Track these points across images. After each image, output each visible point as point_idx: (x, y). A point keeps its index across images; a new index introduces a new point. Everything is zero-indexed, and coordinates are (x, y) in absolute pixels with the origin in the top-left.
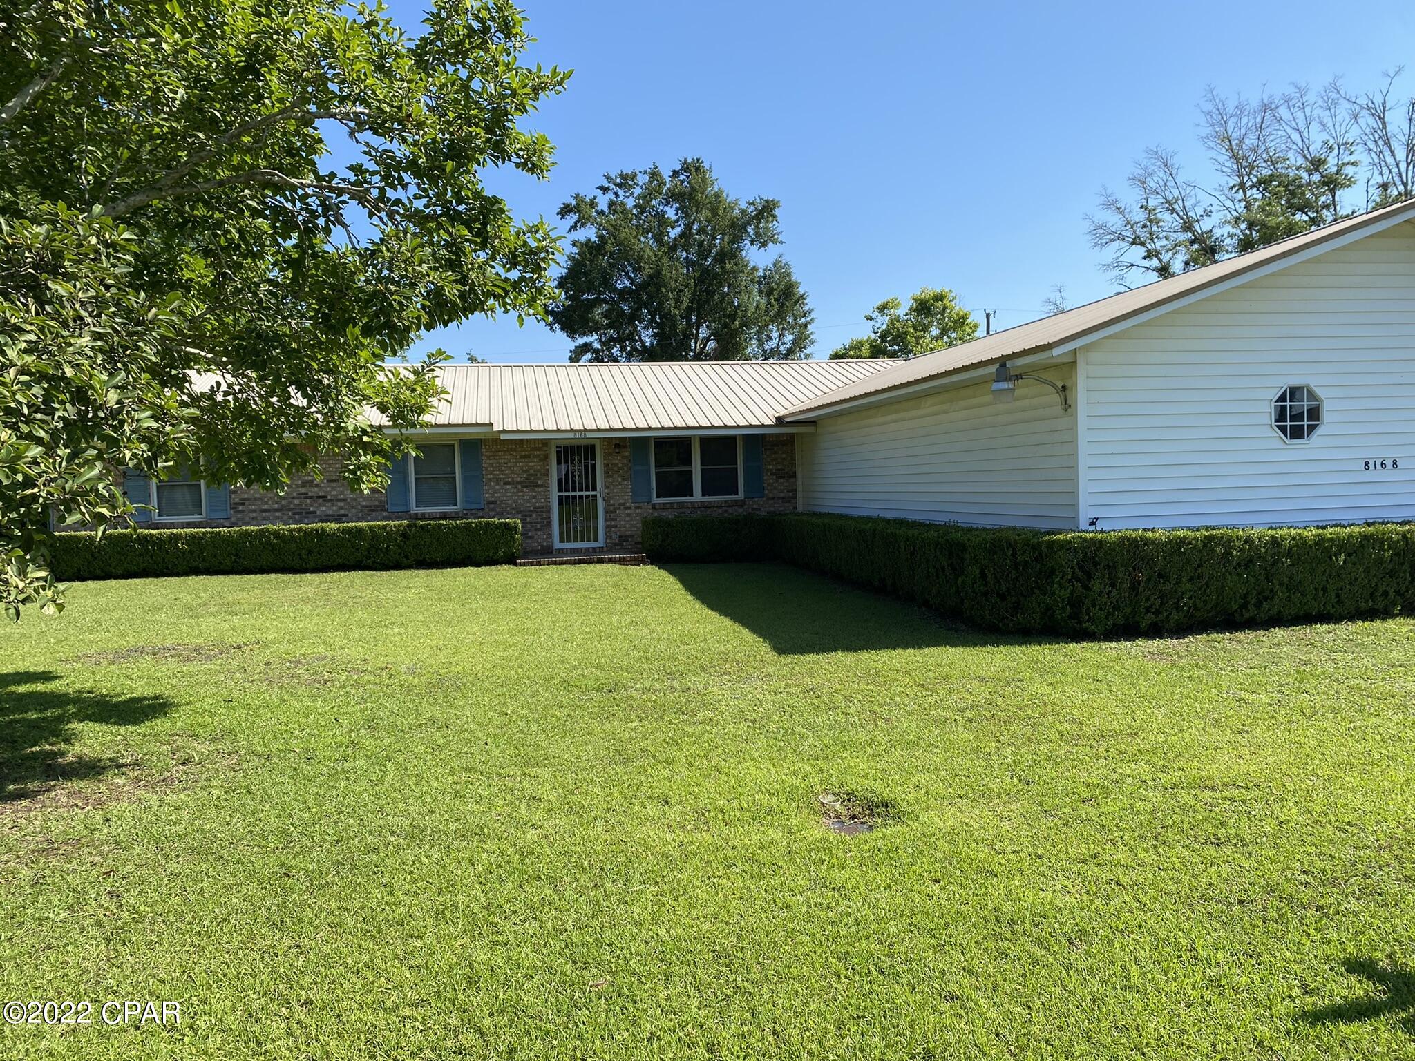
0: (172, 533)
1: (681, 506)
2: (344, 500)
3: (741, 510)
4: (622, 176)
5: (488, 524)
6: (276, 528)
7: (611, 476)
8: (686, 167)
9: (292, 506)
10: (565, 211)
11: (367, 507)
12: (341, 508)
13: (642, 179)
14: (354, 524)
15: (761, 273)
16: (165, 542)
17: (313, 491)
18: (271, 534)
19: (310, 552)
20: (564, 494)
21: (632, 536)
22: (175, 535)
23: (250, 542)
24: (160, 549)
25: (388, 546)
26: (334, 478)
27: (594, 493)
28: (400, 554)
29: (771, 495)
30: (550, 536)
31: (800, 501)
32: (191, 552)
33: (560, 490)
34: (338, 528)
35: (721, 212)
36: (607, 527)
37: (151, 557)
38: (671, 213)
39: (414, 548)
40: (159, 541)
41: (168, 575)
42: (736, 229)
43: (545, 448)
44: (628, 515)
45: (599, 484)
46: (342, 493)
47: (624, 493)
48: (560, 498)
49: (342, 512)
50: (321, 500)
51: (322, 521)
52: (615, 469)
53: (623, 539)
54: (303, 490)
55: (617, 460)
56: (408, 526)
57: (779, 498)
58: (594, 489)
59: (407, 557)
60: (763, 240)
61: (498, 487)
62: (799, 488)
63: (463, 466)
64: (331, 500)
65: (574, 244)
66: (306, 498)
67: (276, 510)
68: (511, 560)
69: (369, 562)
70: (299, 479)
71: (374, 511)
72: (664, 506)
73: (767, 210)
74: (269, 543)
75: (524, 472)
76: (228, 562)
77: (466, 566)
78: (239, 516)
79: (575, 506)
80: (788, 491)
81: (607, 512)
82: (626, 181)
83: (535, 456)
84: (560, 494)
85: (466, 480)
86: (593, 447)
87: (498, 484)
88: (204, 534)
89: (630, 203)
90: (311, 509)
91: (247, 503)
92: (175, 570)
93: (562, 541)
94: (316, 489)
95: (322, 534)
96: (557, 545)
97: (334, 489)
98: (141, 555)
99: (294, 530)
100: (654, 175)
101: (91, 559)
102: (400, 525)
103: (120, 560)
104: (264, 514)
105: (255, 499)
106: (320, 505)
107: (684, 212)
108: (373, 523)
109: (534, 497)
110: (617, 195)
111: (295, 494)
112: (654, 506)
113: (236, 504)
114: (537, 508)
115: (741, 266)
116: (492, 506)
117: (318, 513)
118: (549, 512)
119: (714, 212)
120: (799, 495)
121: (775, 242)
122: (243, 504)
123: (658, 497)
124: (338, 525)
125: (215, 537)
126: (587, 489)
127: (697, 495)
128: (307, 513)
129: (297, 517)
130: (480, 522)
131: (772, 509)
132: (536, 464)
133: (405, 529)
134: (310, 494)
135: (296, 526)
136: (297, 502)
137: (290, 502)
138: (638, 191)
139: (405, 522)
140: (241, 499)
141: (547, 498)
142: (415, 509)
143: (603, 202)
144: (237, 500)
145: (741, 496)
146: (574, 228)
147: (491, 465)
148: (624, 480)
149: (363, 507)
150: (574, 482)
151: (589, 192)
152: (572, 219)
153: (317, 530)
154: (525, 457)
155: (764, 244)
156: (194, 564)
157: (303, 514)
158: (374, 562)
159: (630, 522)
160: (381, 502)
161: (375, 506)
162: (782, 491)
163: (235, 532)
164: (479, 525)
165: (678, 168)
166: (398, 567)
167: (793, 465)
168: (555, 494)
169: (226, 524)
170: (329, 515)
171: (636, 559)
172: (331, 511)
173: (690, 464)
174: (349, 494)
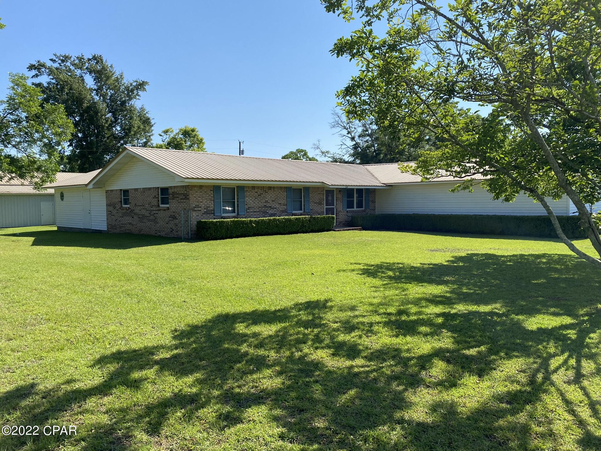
1: (353, 211)
2: (276, 208)
3: (365, 213)
7: (338, 201)
12: (275, 211)
17: (268, 205)
21: (342, 222)
26: (273, 200)
27: (334, 207)
28: (308, 227)
31: (376, 210)
33: (326, 205)
36: (336, 219)
43: (324, 191)
44: (341, 214)
45: (335, 204)
46: (275, 205)
47: (341, 207)
50: (270, 208)
52: (339, 198)
53: (340, 222)
54: (265, 204)
55: (339, 196)
57: (372, 209)
59: (310, 229)
62: (376, 206)
63: (304, 196)
64: (272, 208)
66: (266, 207)
67: (258, 212)
68: (333, 229)
70: (264, 200)
71: (283, 212)
72: (350, 212)
74: (277, 224)
75: (319, 199)
78: (247, 214)
79: (329, 211)
80: (374, 207)
81: (336, 213)
83: (322, 194)
84: (326, 207)
85: (305, 201)
86: (334, 191)
87: (313, 203)
90: (267, 212)
97: (273, 204)
104: (254, 213)
105: (252, 207)
106: (270, 210)
109: (321, 208)
111: (263, 206)
112: (347, 212)
113: (247, 209)
114: (322, 212)
116: (311, 211)
117: (269, 213)
118: (324, 213)
120: (376, 208)
122: (249, 209)
123: (347, 208)
126: (332, 206)
127: (355, 208)
129: (263, 214)
131: (370, 213)
132: (322, 196)
136: (263, 209)
140: (248, 207)
141: (324, 208)
142: (293, 212)
145: (364, 208)
147: (312, 196)
148: (341, 202)
150: (329, 203)
154: (319, 194)
157: (265, 214)
159: (342, 217)
160: (285, 209)
165: (91, 57)
167: (375, 199)
169: (244, 217)
170: (273, 214)
171: (360, 229)
172: (272, 213)
173: (354, 198)
174: (277, 206)
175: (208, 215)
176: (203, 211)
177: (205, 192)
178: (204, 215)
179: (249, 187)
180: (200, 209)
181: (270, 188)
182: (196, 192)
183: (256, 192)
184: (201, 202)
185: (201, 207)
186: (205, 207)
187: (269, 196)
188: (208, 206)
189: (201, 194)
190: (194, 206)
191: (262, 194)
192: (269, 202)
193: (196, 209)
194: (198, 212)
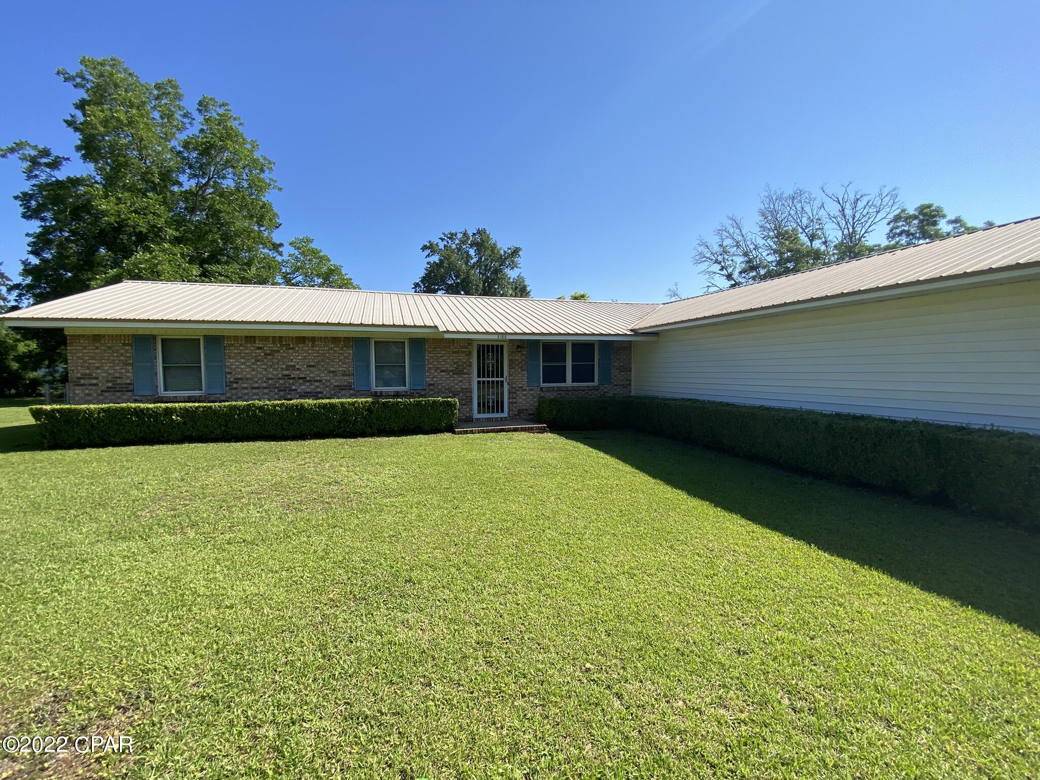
0: (167, 408)
1: (559, 389)
2: (320, 381)
3: (596, 393)
4: (452, 234)
5: (434, 402)
6: (261, 403)
7: (514, 368)
8: (479, 232)
9: (277, 385)
10: (424, 248)
11: (337, 386)
12: (318, 387)
13: (460, 236)
14: (328, 401)
15: (512, 280)
16: (160, 414)
17: (295, 374)
18: (257, 408)
19: (291, 423)
20: (481, 379)
21: (526, 410)
22: (171, 409)
23: (238, 415)
24: (155, 421)
25: (356, 419)
26: (312, 364)
27: (502, 379)
28: (365, 425)
29: (615, 383)
30: (471, 409)
31: (633, 387)
32: (185, 423)
33: (479, 376)
34: (315, 405)
35: (496, 252)
36: (510, 403)
37: (148, 427)
38: (472, 252)
39: (377, 420)
40: (154, 414)
41: (163, 443)
42: (502, 260)
43: (470, 347)
44: (525, 395)
45: (506, 373)
46: (318, 375)
47: (522, 379)
48: (479, 382)
49: (319, 390)
50: (301, 381)
51: (301, 397)
52: (517, 363)
54: (287, 373)
55: (518, 357)
56: (372, 403)
57: (620, 385)
58: (502, 376)
59: (371, 427)
60: (513, 266)
61: (436, 374)
62: (633, 379)
63: (410, 358)
64: (309, 381)
65: (428, 263)
66: (289, 379)
67: (266, 388)
68: (450, 429)
69: (340, 431)
70: (284, 364)
71: (343, 389)
72: (549, 390)
73: (516, 252)
74: (255, 415)
75: (454, 363)
76: (218, 432)
77: (417, 434)
78: (233, 392)
79: (488, 388)
80: (626, 381)
81: (510, 393)
82: (452, 236)
83: (463, 352)
84: (479, 379)
85: (412, 368)
86: (502, 347)
87: (436, 371)
88: (197, 408)
89: (454, 246)
90: (294, 387)
91: (240, 382)
92: (171, 438)
93: (479, 412)
94: (298, 372)
95: (301, 409)
96: (476, 415)
97: (312, 372)
98: (138, 426)
99: (277, 405)
100: (465, 234)
101: (91, 429)
102: (366, 402)
103: (119, 430)
104: (254, 391)
105: (247, 379)
106: (301, 384)
107: (478, 252)
108: (344, 400)
109: (461, 381)
110: (448, 243)
111: (280, 376)
112: (541, 389)
113: (231, 382)
114: (464, 389)
115: (505, 275)
116: (432, 387)
117: (299, 390)
118: (471, 392)
119: (493, 251)
120: (633, 383)
121: (517, 267)
122: (237, 383)
123: (543, 383)
124: (315, 402)
125: (207, 411)
126: (497, 377)
127: (569, 382)
128: (290, 390)
129: (282, 393)
130: (428, 401)
131: (616, 392)
132: (463, 358)
133: (370, 405)
134: (292, 376)
135: (279, 402)
136: (281, 381)
137: (277, 382)
138: (457, 242)
139: (370, 400)
140: (236, 379)
141: (470, 383)
142: (374, 388)
143: (441, 245)
144: (232, 379)
145: (596, 383)
146: (428, 256)
147: (432, 357)
148: (522, 370)
149: (335, 386)
150: (488, 371)
151: (435, 240)
152: (427, 252)
153: (297, 406)
154: (455, 352)
155: (512, 268)
156: (188, 433)
157: (286, 393)
158: (344, 431)
159: (527, 400)
160: (349, 383)
161: (344, 386)
162: (622, 381)
163: (225, 407)
164: (428, 402)
165: (475, 232)
166: (364, 435)
167: (630, 363)
168: (475, 379)
169: (222, 398)
170: (308, 393)
171: (540, 428)
172: (309, 390)
173: (564, 360)
174: (324, 377)
175: (118, 394)
176: (102, 386)
177: (109, 348)
178: (106, 394)
179: (236, 338)
180: (94, 381)
181: (301, 340)
182: (85, 348)
183: (259, 348)
184: (98, 368)
185: (97, 378)
186: (110, 378)
187: (298, 358)
188: (117, 375)
189: (97, 351)
190: (79, 375)
191: (278, 351)
192: (298, 369)
193: (82, 382)
194: (90, 387)
